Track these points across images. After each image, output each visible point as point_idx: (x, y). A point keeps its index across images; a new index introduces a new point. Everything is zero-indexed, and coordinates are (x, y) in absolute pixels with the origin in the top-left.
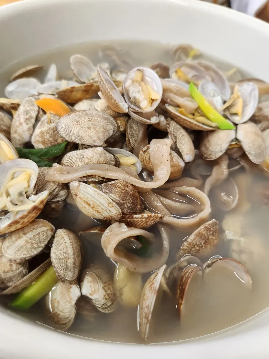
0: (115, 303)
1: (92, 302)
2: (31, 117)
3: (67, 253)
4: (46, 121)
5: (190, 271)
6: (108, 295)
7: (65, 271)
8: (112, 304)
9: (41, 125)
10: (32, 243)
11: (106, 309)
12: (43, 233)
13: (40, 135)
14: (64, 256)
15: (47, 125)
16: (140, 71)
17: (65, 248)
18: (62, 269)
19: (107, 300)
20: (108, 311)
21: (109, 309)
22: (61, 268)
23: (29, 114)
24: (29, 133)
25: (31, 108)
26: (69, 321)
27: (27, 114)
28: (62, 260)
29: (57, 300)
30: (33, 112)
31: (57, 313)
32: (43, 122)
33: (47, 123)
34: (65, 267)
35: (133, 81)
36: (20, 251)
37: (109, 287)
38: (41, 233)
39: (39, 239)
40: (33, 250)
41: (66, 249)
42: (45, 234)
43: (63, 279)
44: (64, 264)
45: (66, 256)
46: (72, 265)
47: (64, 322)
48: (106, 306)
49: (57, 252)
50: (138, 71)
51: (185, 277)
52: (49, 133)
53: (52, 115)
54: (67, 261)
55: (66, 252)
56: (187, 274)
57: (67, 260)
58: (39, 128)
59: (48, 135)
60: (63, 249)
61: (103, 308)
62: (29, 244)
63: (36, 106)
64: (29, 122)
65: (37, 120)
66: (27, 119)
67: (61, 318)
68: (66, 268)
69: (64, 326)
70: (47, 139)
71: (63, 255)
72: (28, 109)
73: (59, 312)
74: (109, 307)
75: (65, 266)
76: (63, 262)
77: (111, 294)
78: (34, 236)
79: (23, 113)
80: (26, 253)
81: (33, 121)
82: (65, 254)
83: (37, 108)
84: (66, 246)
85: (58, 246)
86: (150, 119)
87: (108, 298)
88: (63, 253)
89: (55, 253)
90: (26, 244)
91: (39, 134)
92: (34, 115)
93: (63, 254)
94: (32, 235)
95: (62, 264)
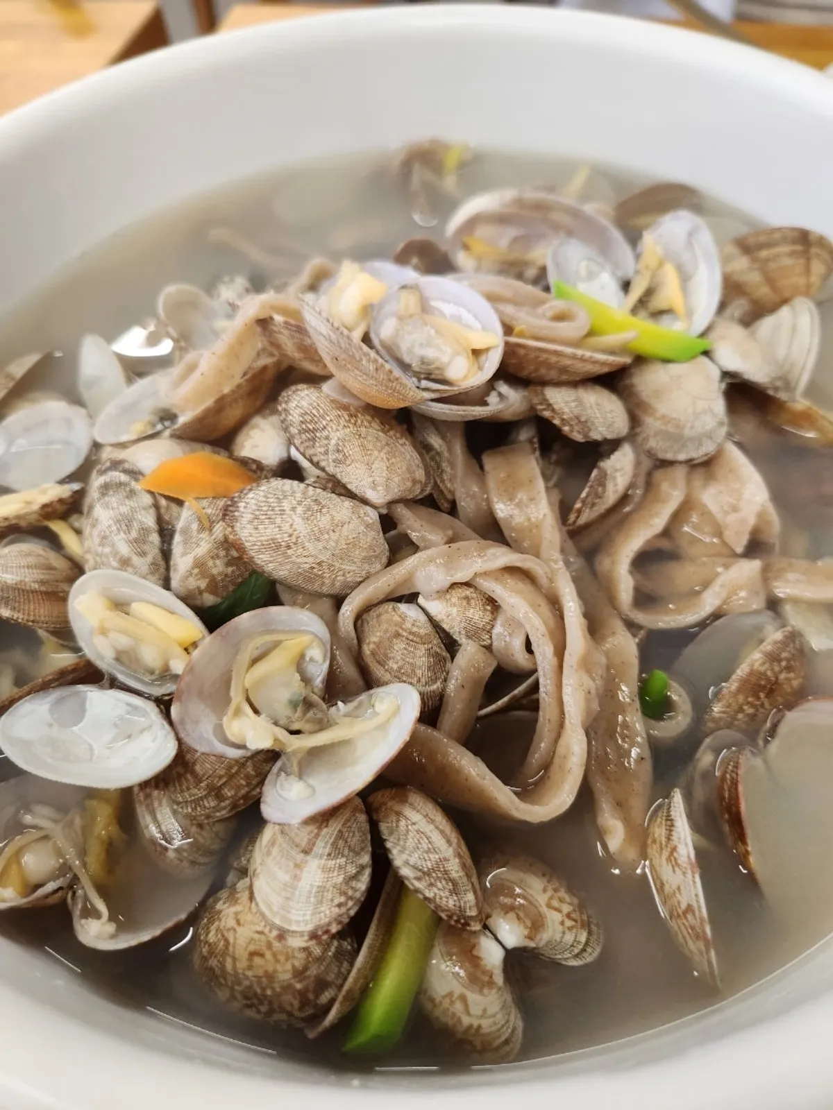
0: (594, 928)
1: (543, 955)
2: (144, 531)
3: (434, 850)
4: (195, 526)
5: (730, 767)
6: (568, 916)
7: (455, 898)
8: (590, 933)
9: (185, 542)
10: (340, 867)
11: (585, 954)
12: (350, 827)
13: (196, 571)
14: (433, 859)
15: (204, 535)
16: (411, 288)
17: (421, 838)
18: (447, 898)
19: (574, 931)
20: (591, 954)
21: (589, 950)
22: (443, 895)
23: (136, 525)
24: (157, 576)
25: (132, 504)
26: (513, 1031)
27: (129, 527)
28: (434, 875)
29: (456, 995)
30: (143, 512)
31: (471, 1026)
32: (185, 532)
33: (202, 529)
34: (451, 887)
35: (401, 319)
36: (324, 900)
37: (559, 898)
38: (345, 830)
39: (349, 847)
40: (354, 884)
41: (425, 839)
42: (354, 826)
43: (462, 921)
44: (444, 882)
45: (437, 857)
46: (462, 874)
47: (503, 1038)
48: (581, 947)
49: (409, 858)
50: (404, 290)
51: (726, 788)
52: (218, 557)
53: (205, 503)
54: (447, 869)
55: (430, 846)
56: (728, 776)
57: (444, 867)
58: (184, 554)
59: (218, 562)
60: (420, 843)
61: (577, 956)
62: (336, 873)
63: (143, 492)
64: (146, 547)
65: (166, 532)
66: (136, 540)
67: (489, 1034)
68: (454, 889)
69: (507, 1048)
70: (220, 574)
71: (427, 858)
72: (124, 509)
73: (476, 1023)
74: (587, 944)
75: (450, 884)
76: (438, 877)
77: (574, 910)
78: (332, 844)
79: (114, 528)
80: (343, 899)
81: (155, 538)
82: (431, 856)
83: (147, 500)
84: (418, 831)
85: (402, 843)
86: (486, 401)
87: (573, 923)
88: (427, 852)
89: (407, 863)
90: (326, 876)
91: (193, 569)
92: (150, 520)
93: (426, 855)
94: (329, 846)
95: (439, 885)
